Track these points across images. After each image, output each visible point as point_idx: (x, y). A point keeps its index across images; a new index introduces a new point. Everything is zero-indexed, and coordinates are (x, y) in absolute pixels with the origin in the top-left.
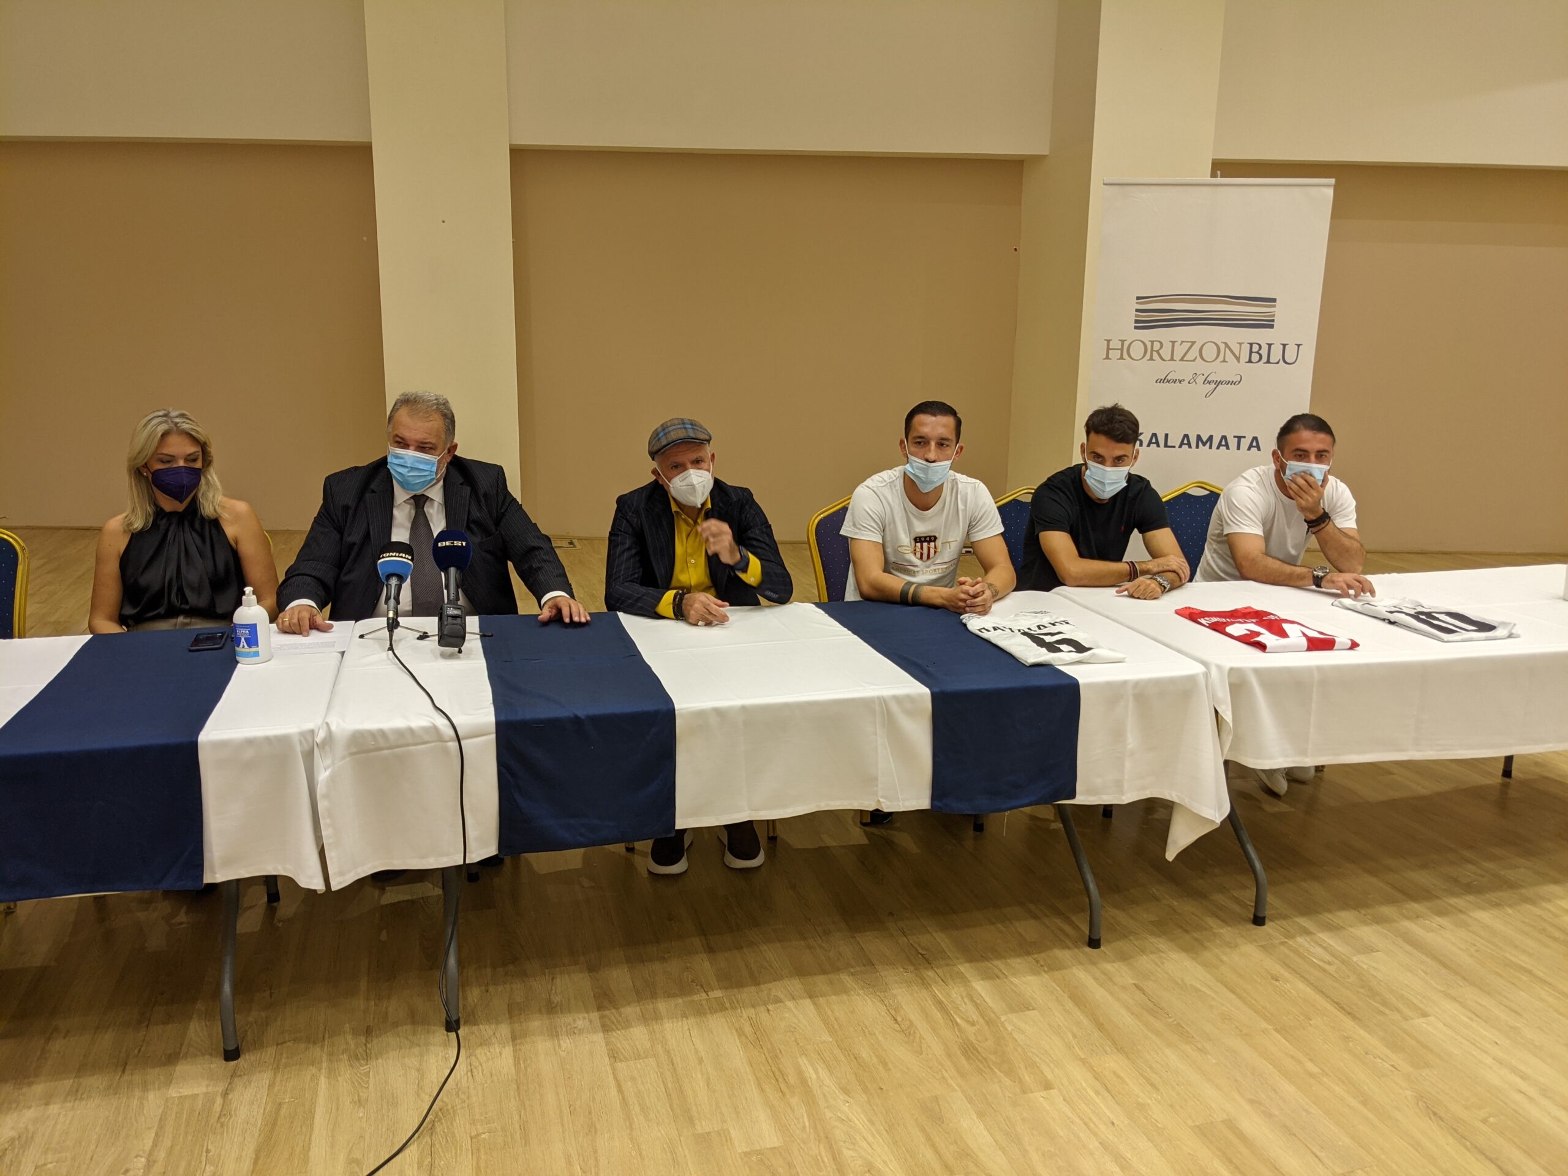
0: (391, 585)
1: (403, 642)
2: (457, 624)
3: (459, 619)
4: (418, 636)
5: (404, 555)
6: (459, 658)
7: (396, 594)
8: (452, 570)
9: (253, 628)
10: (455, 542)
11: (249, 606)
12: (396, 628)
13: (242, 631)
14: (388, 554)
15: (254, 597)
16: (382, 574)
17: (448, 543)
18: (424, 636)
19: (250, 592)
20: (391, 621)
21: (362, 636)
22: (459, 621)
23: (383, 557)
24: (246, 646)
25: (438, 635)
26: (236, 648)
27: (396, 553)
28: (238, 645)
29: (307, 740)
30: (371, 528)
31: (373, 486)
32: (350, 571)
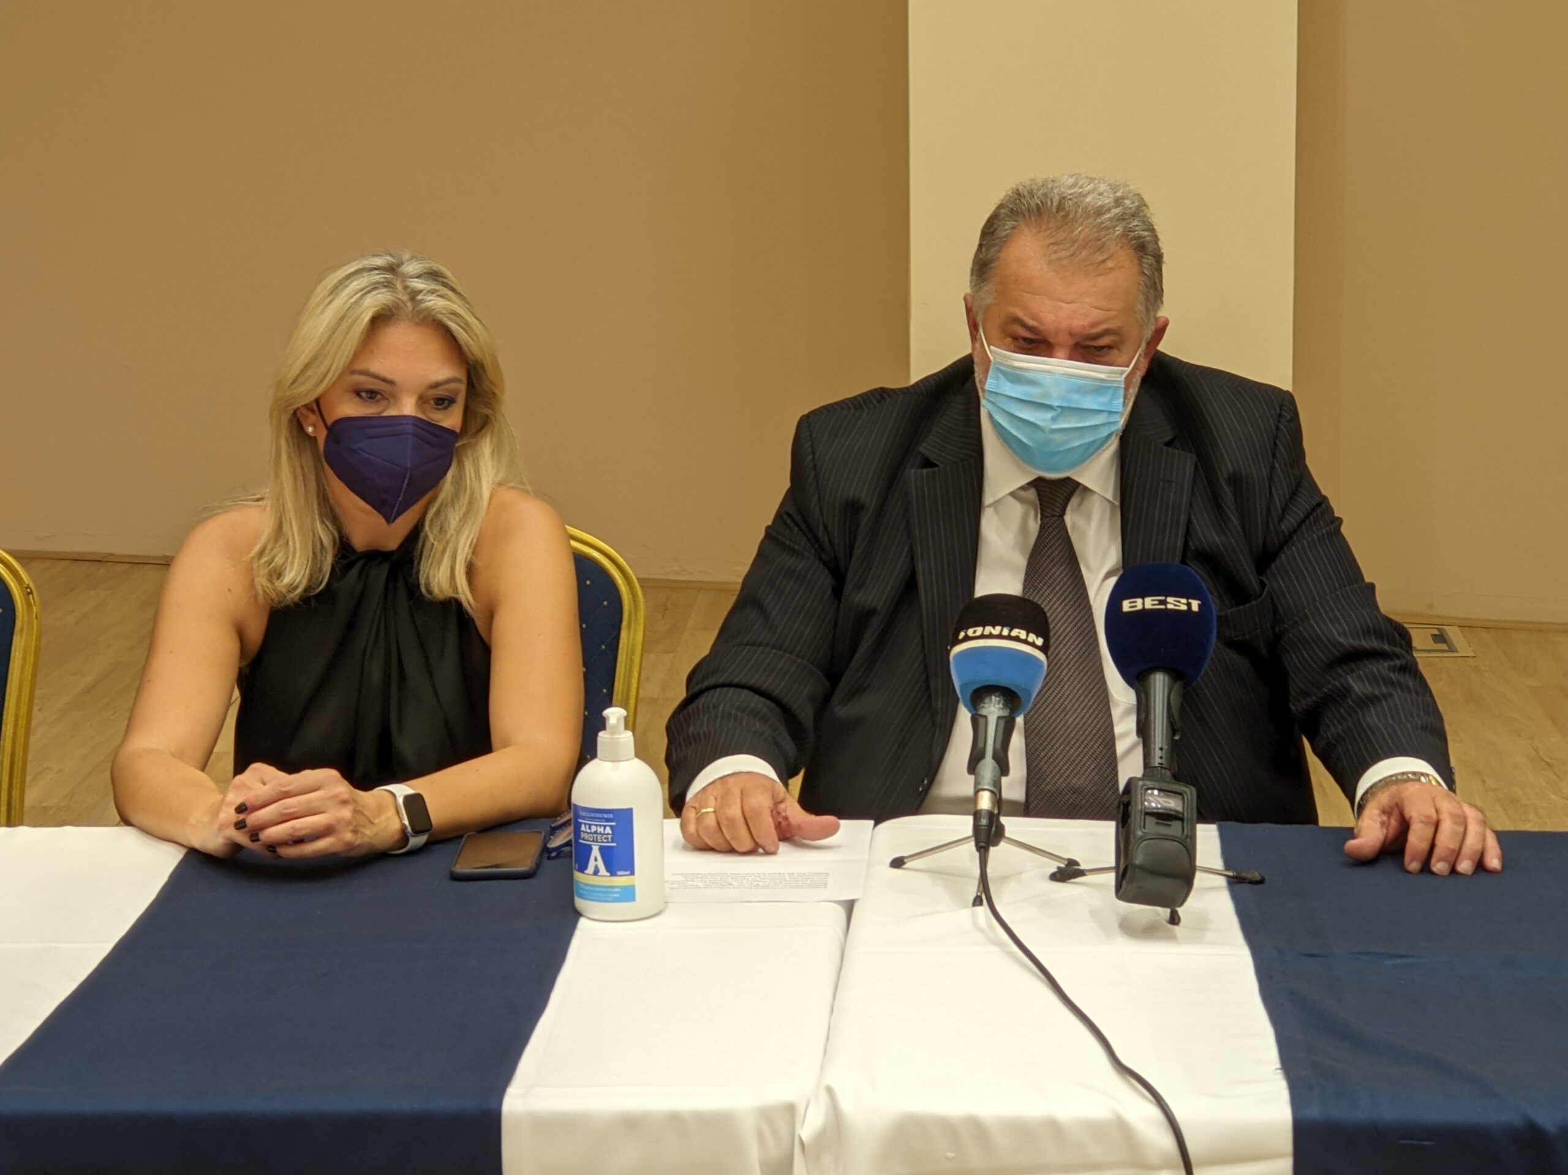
0: (985, 717)
1: (1012, 884)
2: (1173, 839)
3: (1177, 824)
4: (1054, 870)
5: (1023, 634)
6: (1172, 938)
7: (998, 746)
8: (1159, 682)
9: (622, 819)
10: (1170, 600)
11: (616, 759)
12: (996, 844)
13: (594, 829)
14: (979, 630)
15: (627, 737)
16: (961, 687)
17: (1150, 603)
18: (1068, 872)
19: (618, 720)
20: (984, 822)
21: (898, 863)
22: (1175, 829)
23: (967, 638)
24: (603, 870)
25: (1117, 868)
26: (578, 876)
27: (1003, 626)
28: (583, 868)
29: (774, 1131)
30: (920, 567)
31: (926, 448)
32: (858, 691)
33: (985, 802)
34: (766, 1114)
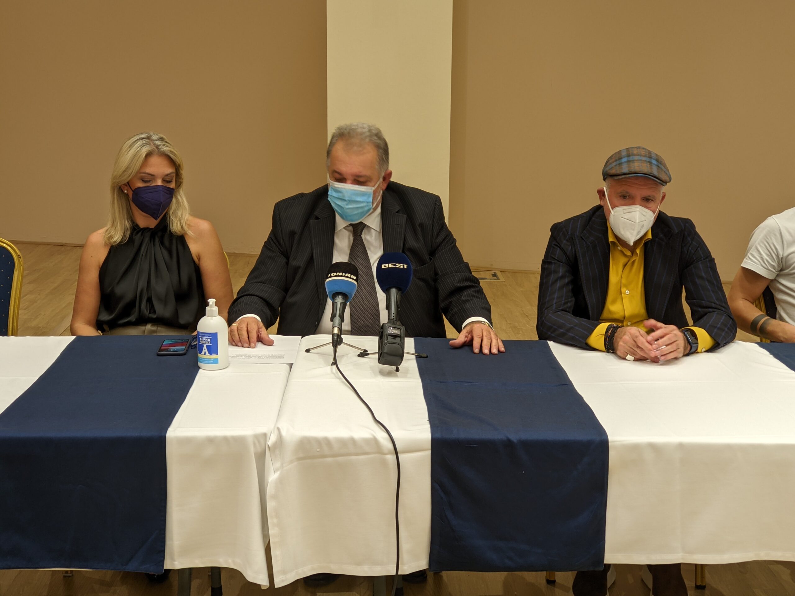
0: (337, 303)
1: (345, 358)
2: (397, 344)
3: (398, 339)
4: (359, 353)
5: (349, 275)
6: (396, 376)
7: (341, 312)
8: (394, 292)
9: (214, 336)
10: (397, 264)
11: (212, 316)
12: (340, 345)
13: (204, 339)
14: (335, 274)
15: (216, 308)
16: (329, 292)
17: (390, 265)
18: (364, 354)
19: (213, 303)
20: (335, 337)
21: (308, 351)
22: (398, 340)
23: (331, 277)
24: (207, 353)
25: (378, 353)
26: (199, 355)
27: (343, 273)
28: (201, 353)
29: (259, 442)
30: (314, 252)
31: (316, 213)
32: (295, 293)
33: (336, 331)
34: (256, 437)
